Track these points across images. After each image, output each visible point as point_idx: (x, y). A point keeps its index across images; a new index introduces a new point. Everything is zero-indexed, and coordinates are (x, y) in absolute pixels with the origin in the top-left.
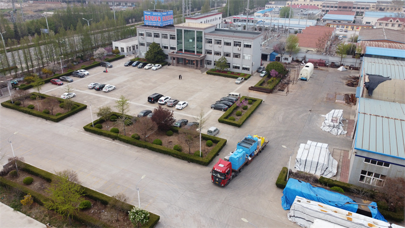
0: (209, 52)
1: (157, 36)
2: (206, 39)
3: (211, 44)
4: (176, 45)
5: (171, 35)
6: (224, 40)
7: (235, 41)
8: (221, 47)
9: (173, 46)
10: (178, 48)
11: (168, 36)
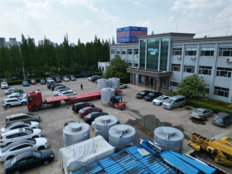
0: (177, 68)
1: (124, 53)
2: (174, 49)
3: (179, 56)
4: (139, 60)
5: (135, 50)
6: (201, 48)
7: (221, 46)
8: (195, 59)
9: (136, 63)
10: (140, 64)
11: (133, 51)
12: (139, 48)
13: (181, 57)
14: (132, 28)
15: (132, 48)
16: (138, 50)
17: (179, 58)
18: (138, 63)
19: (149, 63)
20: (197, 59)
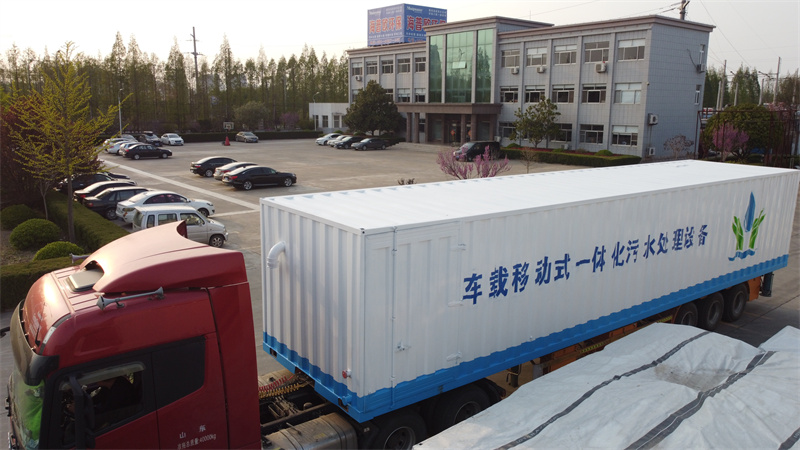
0: (511, 97)
1: (387, 69)
3: (515, 68)
4: (427, 86)
5: (418, 60)
6: (553, 47)
7: (588, 41)
8: (544, 71)
9: (419, 92)
10: (430, 93)
11: (411, 63)
12: (427, 56)
13: (518, 70)
14: (409, 8)
15: (411, 57)
16: (424, 59)
17: (515, 71)
18: (426, 93)
19: (452, 89)
20: (548, 71)
